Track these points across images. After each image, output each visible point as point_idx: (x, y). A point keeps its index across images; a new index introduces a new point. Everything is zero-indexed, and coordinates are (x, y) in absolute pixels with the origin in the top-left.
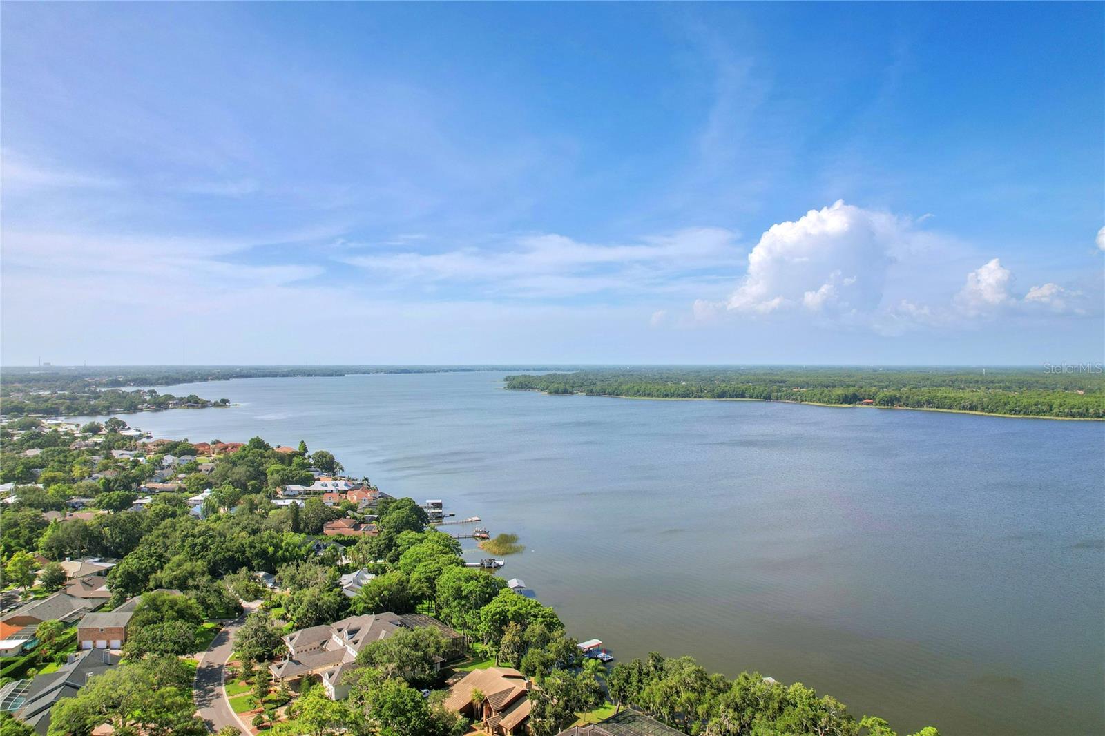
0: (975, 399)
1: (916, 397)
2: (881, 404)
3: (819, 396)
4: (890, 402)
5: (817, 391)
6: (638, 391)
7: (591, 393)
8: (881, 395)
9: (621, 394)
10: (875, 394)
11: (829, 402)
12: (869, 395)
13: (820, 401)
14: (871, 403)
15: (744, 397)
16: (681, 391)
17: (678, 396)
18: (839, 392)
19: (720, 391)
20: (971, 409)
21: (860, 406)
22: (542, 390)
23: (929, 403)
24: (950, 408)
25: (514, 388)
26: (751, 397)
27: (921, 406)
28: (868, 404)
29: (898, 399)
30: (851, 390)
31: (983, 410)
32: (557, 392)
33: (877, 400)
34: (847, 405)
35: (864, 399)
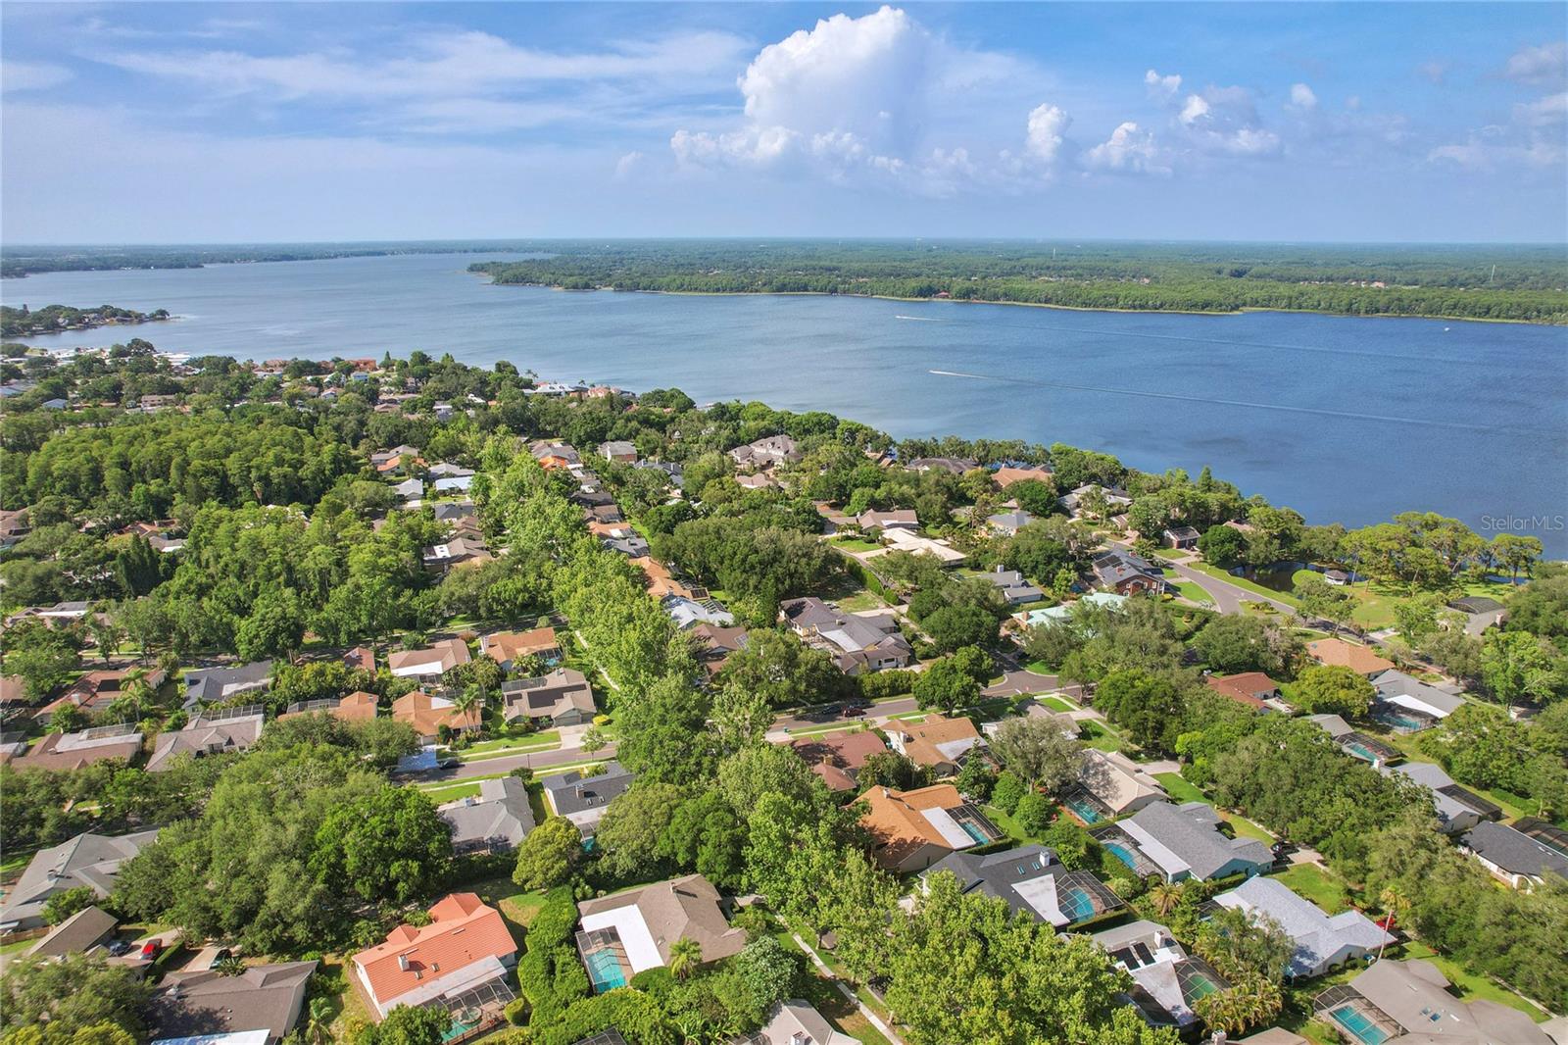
0: (1050, 292)
2: (960, 297)
3: (892, 289)
4: (967, 294)
5: (889, 284)
6: (682, 285)
7: (620, 288)
8: (957, 287)
9: (659, 289)
10: (951, 286)
11: (903, 295)
12: (945, 287)
13: (893, 294)
14: (947, 297)
15: (807, 290)
16: (735, 284)
17: (731, 290)
18: (912, 283)
19: (779, 284)
20: (1046, 302)
21: (935, 299)
22: (548, 285)
23: (1006, 295)
24: (1026, 301)
25: (507, 281)
26: (815, 290)
27: (998, 299)
28: (944, 297)
29: (974, 292)
30: (927, 282)
31: (1057, 303)
32: (575, 287)
33: (954, 294)
34: (922, 299)
35: (939, 291)
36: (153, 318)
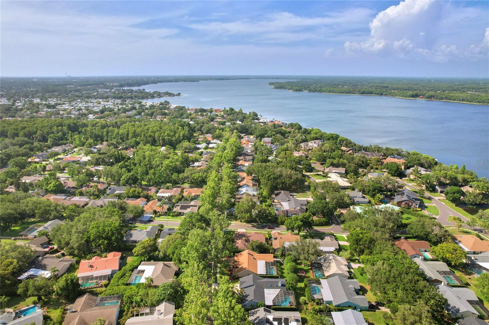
0: (465, 97)
1: (441, 96)
3: (402, 95)
4: (430, 97)
5: (401, 92)
6: (330, 91)
7: (310, 91)
8: (427, 94)
9: (322, 92)
10: (425, 94)
11: (406, 97)
12: (423, 94)
13: (402, 96)
14: (423, 98)
15: (372, 94)
16: (347, 91)
17: (346, 93)
18: (410, 93)
19: (362, 92)
20: (462, 101)
21: (418, 99)
22: (289, 89)
23: (446, 98)
24: (454, 100)
25: (277, 88)
26: (375, 94)
27: (443, 99)
28: (421, 98)
29: (434, 96)
30: (416, 92)
31: (467, 101)
32: (296, 90)
33: (425, 97)
34: (413, 98)
35: (420, 96)
36: (177, 95)
